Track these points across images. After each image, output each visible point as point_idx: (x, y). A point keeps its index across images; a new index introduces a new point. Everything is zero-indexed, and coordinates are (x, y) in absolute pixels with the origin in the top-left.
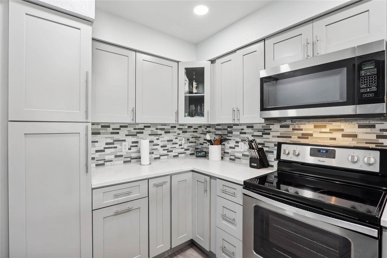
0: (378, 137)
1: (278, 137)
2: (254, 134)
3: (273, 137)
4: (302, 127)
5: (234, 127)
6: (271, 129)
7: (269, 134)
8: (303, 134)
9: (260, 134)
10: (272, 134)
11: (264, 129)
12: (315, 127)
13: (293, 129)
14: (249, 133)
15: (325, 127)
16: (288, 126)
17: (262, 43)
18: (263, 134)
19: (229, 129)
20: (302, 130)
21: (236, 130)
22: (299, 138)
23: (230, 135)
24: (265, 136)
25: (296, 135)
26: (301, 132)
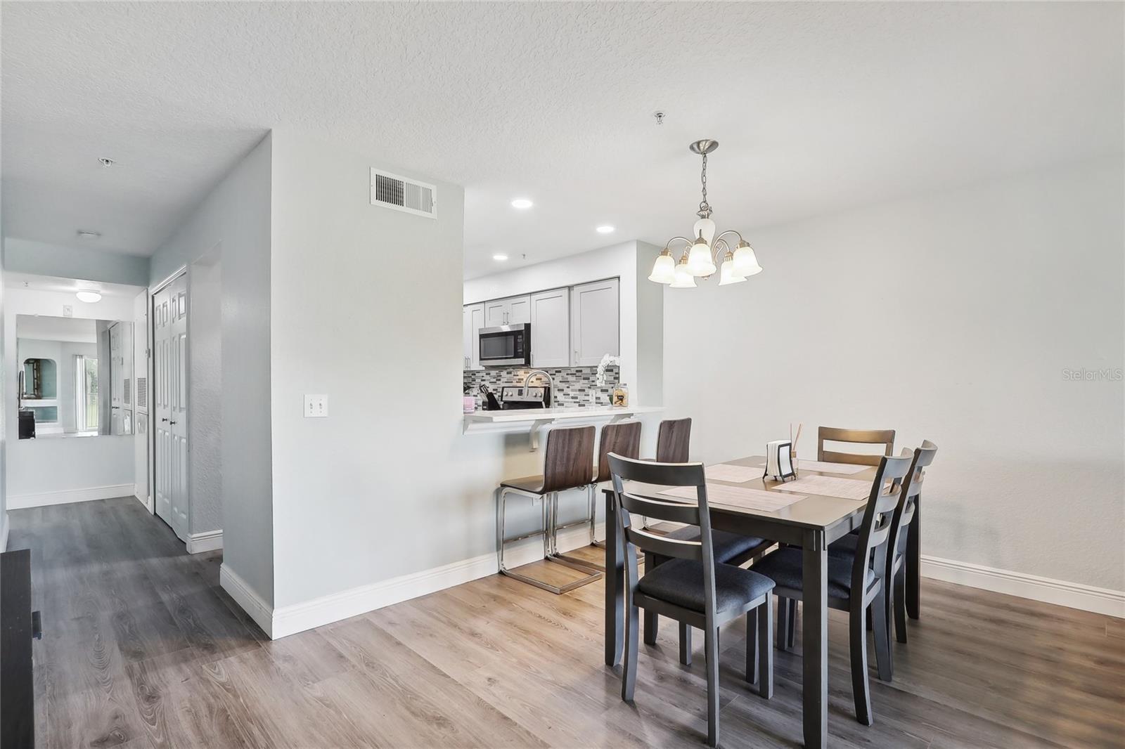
1: (505, 382)
2: (491, 381)
3: (503, 382)
4: (518, 373)
5: (477, 374)
6: (501, 376)
7: (500, 380)
8: (519, 379)
9: (495, 380)
10: (502, 380)
11: (497, 376)
12: (525, 373)
13: (514, 375)
14: (488, 380)
15: (528, 373)
16: (511, 373)
17: (483, 305)
19: (473, 377)
21: (478, 377)
22: (517, 382)
23: (474, 382)
24: (498, 382)
25: (514, 380)
26: (518, 377)
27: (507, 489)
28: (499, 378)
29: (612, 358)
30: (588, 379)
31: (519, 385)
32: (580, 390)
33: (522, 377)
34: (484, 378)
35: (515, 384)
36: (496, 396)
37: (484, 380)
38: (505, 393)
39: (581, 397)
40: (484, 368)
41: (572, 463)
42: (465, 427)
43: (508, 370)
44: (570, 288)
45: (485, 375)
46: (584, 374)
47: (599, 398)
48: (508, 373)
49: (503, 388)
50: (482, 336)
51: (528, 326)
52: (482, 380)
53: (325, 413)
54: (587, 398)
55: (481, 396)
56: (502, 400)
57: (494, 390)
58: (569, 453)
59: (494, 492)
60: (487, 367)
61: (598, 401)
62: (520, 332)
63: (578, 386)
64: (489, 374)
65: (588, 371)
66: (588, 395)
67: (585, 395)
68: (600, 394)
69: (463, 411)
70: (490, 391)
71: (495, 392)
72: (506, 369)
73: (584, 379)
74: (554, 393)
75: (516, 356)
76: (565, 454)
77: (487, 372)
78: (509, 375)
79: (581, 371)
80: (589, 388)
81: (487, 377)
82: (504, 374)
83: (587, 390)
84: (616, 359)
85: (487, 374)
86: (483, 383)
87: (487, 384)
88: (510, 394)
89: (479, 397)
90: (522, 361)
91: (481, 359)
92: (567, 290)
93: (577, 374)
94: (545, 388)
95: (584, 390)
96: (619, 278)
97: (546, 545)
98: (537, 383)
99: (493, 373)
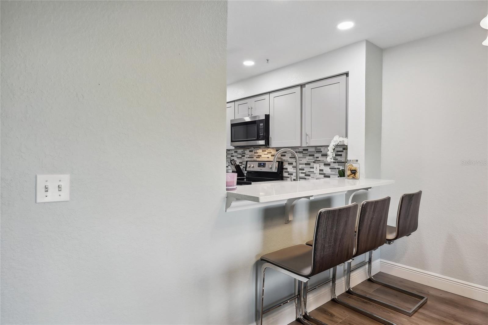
0: (282, 156)
1: (248, 158)
2: (238, 157)
3: (246, 158)
4: (258, 151)
6: (245, 153)
7: (244, 156)
8: (258, 156)
9: (240, 156)
10: (246, 156)
11: (243, 153)
12: (263, 151)
13: (255, 153)
14: (236, 156)
15: (265, 151)
16: (252, 151)
17: (233, 103)
18: (242, 156)
20: (257, 153)
22: (257, 158)
24: (243, 158)
25: (255, 156)
26: (257, 154)
27: (267, 265)
28: (244, 154)
29: (341, 139)
30: (313, 155)
31: (258, 159)
32: (306, 164)
33: (261, 154)
34: (233, 155)
35: (255, 159)
36: (241, 167)
37: (233, 156)
38: (248, 165)
39: (307, 169)
40: (234, 148)
41: (338, 243)
42: (228, 205)
43: (251, 149)
44: (302, 86)
45: (234, 153)
46: (309, 152)
47: (322, 170)
48: (250, 151)
49: (247, 162)
50: (233, 125)
51: (267, 117)
52: (232, 156)
53: (65, 196)
54: (312, 170)
55: (231, 167)
56: (246, 170)
57: (240, 163)
58: (336, 234)
59: (254, 264)
60: (237, 147)
61: (321, 172)
62: (261, 121)
63: (304, 161)
64: (237, 152)
65: (313, 149)
66: (313, 168)
67: (310, 168)
68: (322, 167)
69: (226, 188)
70: (237, 164)
71: (241, 164)
72: (249, 148)
73: (310, 156)
74: (286, 166)
75: (258, 139)
76: (333, 236)
77: (236, 150)
78: (251, 153)
79: (307, 150)
80: (314, 162)
81: (236, 154)
82: (247, 152)
83: (312, 164)
84: (345, 139)
85: (235, 152)
86: (232, 158)
87: (235, 158)
88: (252, 166)
89: (229, 167)
90: (262, 142)
91: (232, 141)
92: (299, 88)
93: (304, 152)
94: (279, 162)
95: (309, 164)
96: (347, 74)
97: (298, 308)
98: (271, 159)
99: (240, 151)
